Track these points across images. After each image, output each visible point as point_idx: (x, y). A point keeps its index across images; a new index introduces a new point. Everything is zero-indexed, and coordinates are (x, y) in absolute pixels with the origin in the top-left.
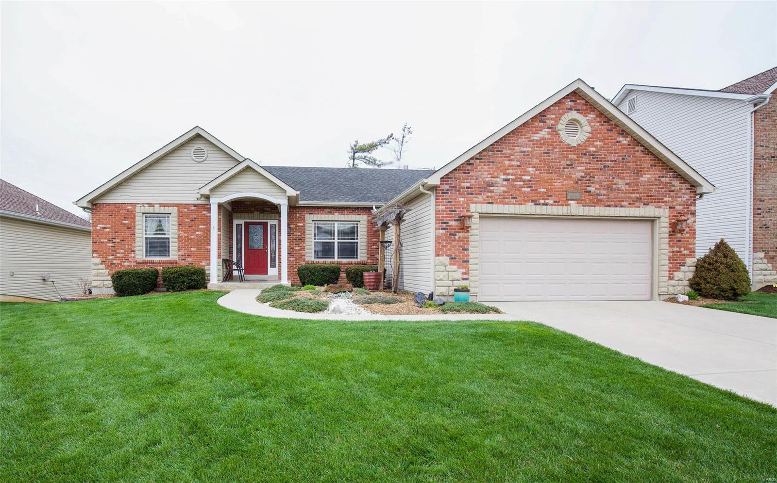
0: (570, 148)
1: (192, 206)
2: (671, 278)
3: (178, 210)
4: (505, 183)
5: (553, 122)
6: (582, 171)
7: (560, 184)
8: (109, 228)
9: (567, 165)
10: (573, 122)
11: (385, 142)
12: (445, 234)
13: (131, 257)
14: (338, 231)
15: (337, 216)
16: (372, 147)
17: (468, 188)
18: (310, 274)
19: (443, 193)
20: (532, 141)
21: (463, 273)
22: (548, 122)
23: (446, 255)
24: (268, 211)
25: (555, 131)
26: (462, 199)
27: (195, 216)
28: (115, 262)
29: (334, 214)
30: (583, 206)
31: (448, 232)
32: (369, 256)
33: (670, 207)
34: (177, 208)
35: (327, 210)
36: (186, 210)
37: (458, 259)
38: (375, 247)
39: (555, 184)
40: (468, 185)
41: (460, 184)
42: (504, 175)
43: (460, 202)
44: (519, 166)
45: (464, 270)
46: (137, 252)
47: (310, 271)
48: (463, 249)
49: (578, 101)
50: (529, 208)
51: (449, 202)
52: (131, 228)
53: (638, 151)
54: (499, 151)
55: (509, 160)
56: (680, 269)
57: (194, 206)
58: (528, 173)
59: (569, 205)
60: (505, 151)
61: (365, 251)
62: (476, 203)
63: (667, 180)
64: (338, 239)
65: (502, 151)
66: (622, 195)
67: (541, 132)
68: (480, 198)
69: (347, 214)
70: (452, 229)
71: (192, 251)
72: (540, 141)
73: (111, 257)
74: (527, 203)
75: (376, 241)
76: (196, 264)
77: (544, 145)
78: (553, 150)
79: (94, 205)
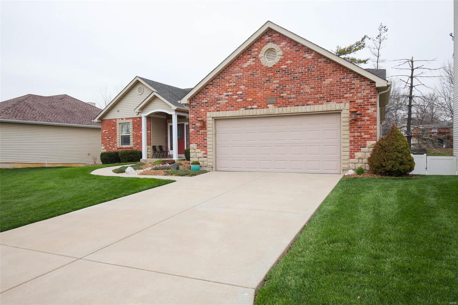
0: (268, 69)
2: (352, 157)
3: (133, 121)
4: (227, 97)
5: (256, 53)
6: (277, 83)
7: (261, 94)
8: (107, 131)
9: (267, 81)
10: (271, 50)
12: (194, 131)
13: (115, 146)
17: (206, 103)
19: (193, 107)
20: (243, 68)
21: (204, 154)
22: (253, 54)
23: (195, 143)
25: (258, 59)
26: (203, 110)
28: (110, 148)
30: (278, 107)
31: (195, 130)
33: (350, 102)
34: (132, 120)
36: (136, 120)
37: (202, 145)
39: (258, 94)
40: (206, 101)
41: (201, 101)
42: (226, 92)
43: (201, 112)
44: (235, 86)
45: (204, 152)
46: (117, 143)
48: (204, 140)
49: (274, 35)
50: (242, 112)
51: (196, 112)
52: (115, 131)
53: (321, 62)
54: (223, 78)
55: (229, 83)
56: (360, 150)
57: (139, 118)
58: (240, 90)
59: (268, 107)
60: (226, 78)
62: (210, 111)
63: (348, 80)
65: (225, 78)
66: (308, 96)
67: (248, 62)
68: (212, 108)
70: (198, 128)
71: (138, 142)
72: (247, 68)
73: (108, 146)
74: (240, 109)
76: (138, 149)
77: (250, 69)
78: (256, 72)
79: (102, 120)
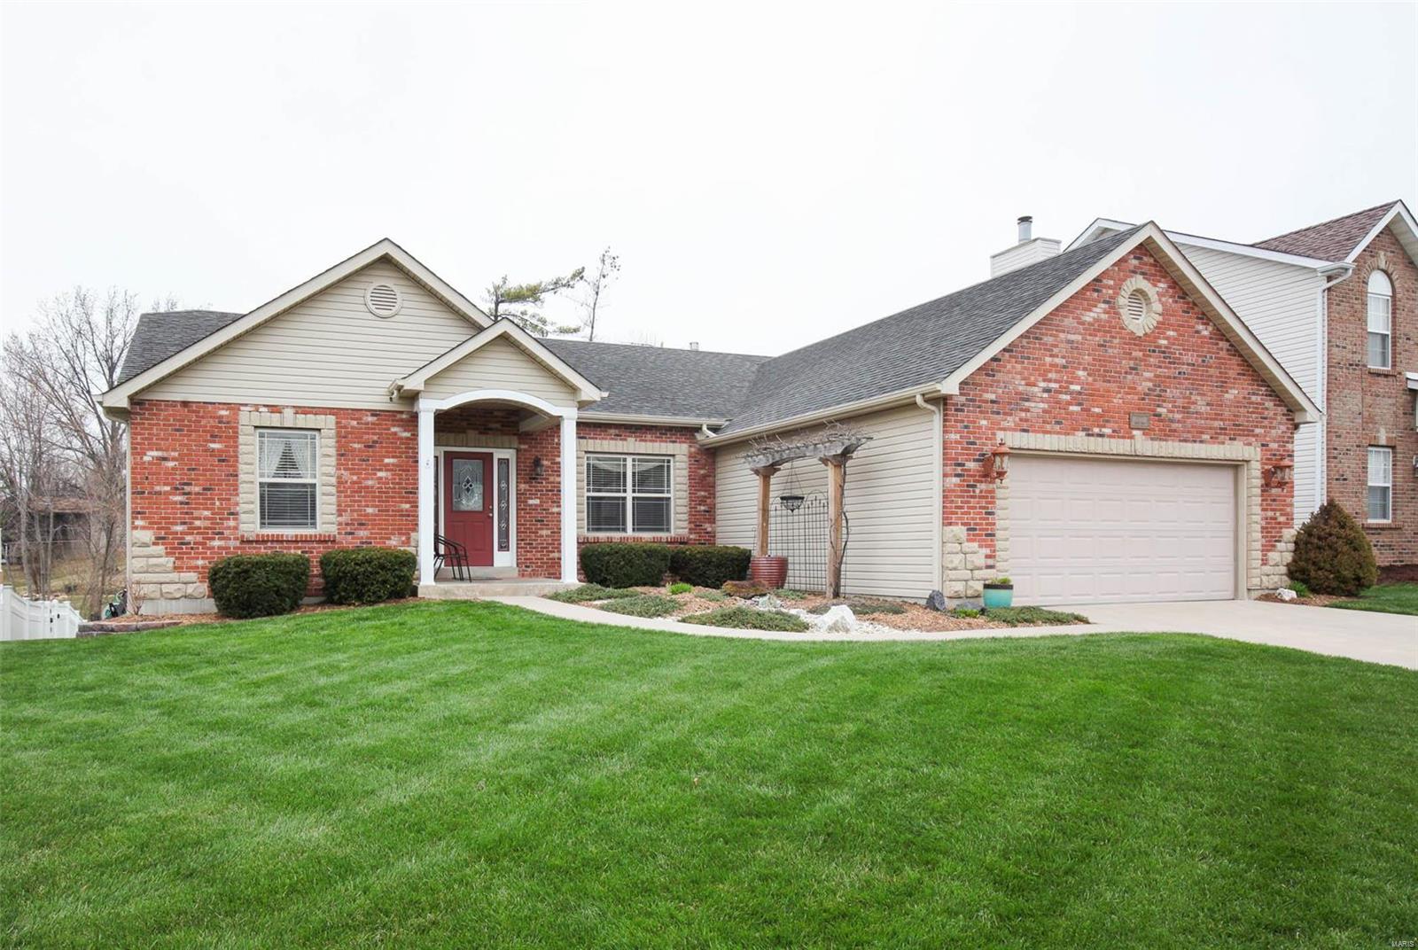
0: (1135, 339)
1: (369, 413)
2: (1265, 562)
3: (337, 423)
4: (1045, 395)
5: (1111, 292)
6: (1150, 380)
7: (1121, 401)
8: (174, 459)
9: (1132, 368)
10: (1139, 294)
11: (568, 285)
12: (960, 486)
13: (229, 528)
14: (634, 473)
15: (632, 444)
16: (532, 294)
17: (992, 402)
18: (622, 563)
19: (956, 410)
20: (1083, 323)
21: (988, 557)
22: (1104, 291)
23: (962, 524)
24: (497, 430)
25: (1113, 308)
26: (984, 422)
27: (375, 438)
28: (188, 538)
29: (625, 440)
30: (1152, 439)
31: (964, 481)
32: (693, 526)
33: (1263, 445)
34: (333, 417)
35: (612, 431)
36: (354, 423)
37: (980, 530)
38: (703, 508)
39: (1115, 401)
40: (993, 397)
41: (981, 396)
42: (1044, 381)
43: (980, 428)
44: (1064, 367)
45: (988, 551)
46: (243, 517)
47: (623, 556)
48: (986, 513)
49: (1145, 259)
50: (1078, 442)
51: (966, 427)
52: (228, 460)
53: (1222, 349)
54: (1037, 338)
55: (1051, 356)
56: (1274, 546)
57: (373, 415)
58: (1076, 380)
59: (1132, 437)
60: (1045, 339)
61: (685, 517)
62: (1004, 429)
63: (1259, 398)
64: (634, 491)
65: (1041, 339)
66: (1203, 422)
67: (1094, 309)
68: (1010, 422)
69: (651, 441)
70: (971, 476)
71: (367, 515)
72: (1093, 325)
73: (179, 528)
74: (1076, 433)
75: (705, 497)
76: (379, 543)
77: (1099, 331)
78: (1111, 342)
79: (138, 404)
